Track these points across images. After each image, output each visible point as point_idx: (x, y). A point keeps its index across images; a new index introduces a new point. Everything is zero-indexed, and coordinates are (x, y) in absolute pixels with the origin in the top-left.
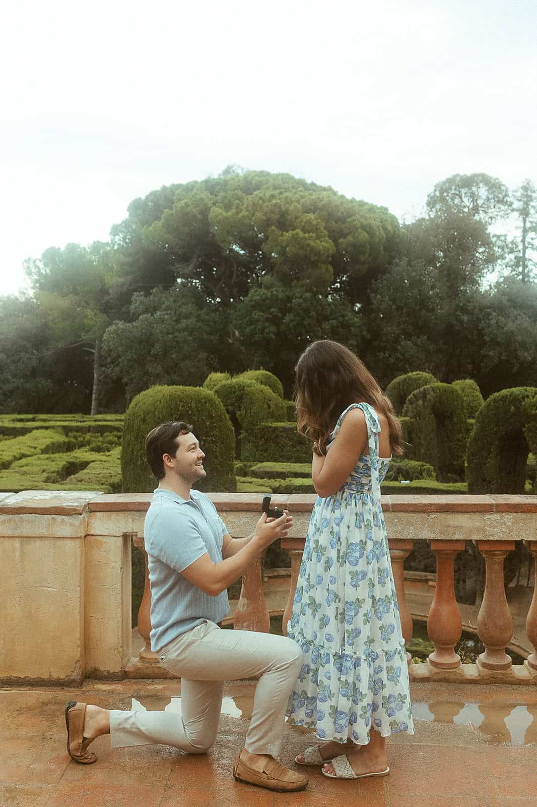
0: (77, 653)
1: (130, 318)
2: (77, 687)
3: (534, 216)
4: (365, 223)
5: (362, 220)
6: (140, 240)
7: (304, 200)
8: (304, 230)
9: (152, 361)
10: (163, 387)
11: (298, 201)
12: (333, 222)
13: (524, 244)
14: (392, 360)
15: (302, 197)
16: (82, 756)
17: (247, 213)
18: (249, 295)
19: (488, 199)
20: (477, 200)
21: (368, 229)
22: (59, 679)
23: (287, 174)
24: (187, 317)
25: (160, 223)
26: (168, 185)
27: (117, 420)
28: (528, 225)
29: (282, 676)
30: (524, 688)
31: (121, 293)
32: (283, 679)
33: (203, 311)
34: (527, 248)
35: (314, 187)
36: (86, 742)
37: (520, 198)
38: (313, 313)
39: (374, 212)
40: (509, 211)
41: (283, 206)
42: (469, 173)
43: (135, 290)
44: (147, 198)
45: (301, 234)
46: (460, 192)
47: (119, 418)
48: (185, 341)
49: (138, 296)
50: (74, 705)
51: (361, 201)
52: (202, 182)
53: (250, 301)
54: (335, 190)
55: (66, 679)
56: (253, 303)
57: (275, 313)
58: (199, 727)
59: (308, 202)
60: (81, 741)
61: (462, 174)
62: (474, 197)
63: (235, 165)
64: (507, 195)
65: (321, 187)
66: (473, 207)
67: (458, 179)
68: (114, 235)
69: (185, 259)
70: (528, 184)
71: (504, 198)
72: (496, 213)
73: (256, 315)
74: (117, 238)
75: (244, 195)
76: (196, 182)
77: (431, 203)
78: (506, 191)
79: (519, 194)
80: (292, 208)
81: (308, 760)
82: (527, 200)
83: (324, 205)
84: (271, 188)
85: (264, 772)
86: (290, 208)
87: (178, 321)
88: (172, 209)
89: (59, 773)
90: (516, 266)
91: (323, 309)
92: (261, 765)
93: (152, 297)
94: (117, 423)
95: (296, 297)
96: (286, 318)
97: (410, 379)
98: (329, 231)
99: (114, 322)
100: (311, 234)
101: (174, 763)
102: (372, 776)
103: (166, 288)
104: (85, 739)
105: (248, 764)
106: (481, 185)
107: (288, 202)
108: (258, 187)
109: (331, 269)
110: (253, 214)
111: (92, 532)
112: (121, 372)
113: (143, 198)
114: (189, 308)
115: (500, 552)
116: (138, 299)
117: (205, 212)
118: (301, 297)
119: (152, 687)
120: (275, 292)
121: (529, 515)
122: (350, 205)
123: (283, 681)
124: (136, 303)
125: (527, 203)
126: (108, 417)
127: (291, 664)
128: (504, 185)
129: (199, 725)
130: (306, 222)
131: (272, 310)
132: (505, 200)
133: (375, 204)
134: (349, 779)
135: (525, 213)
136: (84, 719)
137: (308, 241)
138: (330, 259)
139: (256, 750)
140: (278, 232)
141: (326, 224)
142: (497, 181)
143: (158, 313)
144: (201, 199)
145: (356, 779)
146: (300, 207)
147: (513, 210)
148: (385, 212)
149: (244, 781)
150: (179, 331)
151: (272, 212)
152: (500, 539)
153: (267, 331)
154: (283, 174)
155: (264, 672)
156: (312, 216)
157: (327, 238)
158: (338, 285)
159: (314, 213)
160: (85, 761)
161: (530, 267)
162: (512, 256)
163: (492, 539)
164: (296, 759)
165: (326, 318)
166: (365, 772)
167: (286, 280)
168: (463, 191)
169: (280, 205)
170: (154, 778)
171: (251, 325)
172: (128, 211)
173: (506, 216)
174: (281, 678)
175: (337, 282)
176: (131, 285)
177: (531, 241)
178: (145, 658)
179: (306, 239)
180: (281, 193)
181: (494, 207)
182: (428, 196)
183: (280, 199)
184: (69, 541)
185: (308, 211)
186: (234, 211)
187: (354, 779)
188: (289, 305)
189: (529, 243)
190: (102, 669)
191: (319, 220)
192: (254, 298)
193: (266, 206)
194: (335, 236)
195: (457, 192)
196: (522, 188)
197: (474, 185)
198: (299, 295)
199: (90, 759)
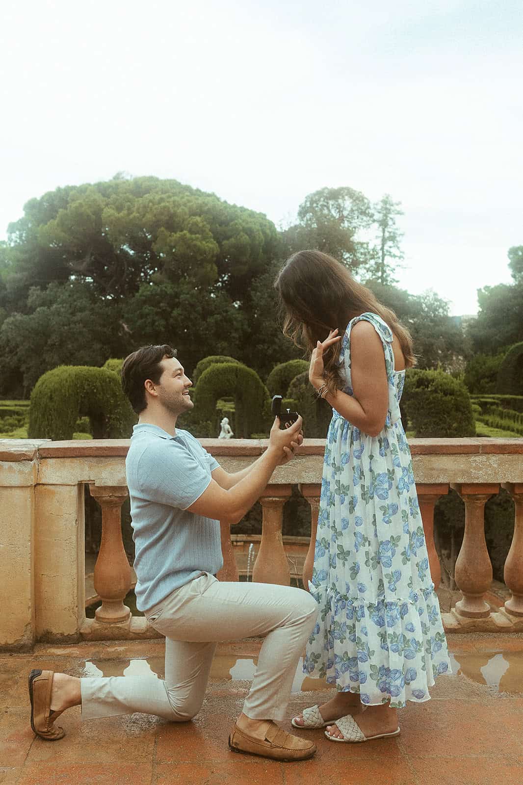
0: (28, 615)
1: (28, 310)
2: (28, 652)
3: (392, 227)
4: (246, 226)
5: (244, 224)
6: (36, 238)
7: (191, 204)
8: (191, 232)
9: (48, 350)
10: (69, 367)
11: (185, 205)
12: (217, 225)
13: (383, 252)
14: (270, 352)
15: (189, 201)
16: (49, 731)
17: (138, 214)
18: (140, 291)
19: (352, 211)
20: (342, 211)
21: (249, 232)
22: (6, 644)
23: (175, 180)
24: (82, 310)
25: (56, 222)
26: (63, 186)
27: (16, 405)
28: (387, 235)
29: (298, 631)
30: (506, 636)
31: (17, 288)
32: (298, 634)
33: (96, 305)
34: (386, 255)
35: (199, 193)
36: (54, 715)
37: (380, 211)
38: (199, 308)
39: (255, 217)
40: (370, 222)
41: (171, 209)
42: (336, 187)
43: (32, 285)
44: (43, 198)
45: (188, 235)
46: (327, 203)
47: (18, 404)
48: (80, 333)
49: (35, 290)
50: (39, 674)
51: (241, 208)
52: (95, 185)
53: (141, 296)
54: (218, 196)
55: (15, 644)
56: (143, 298)
57: (164, 308)
58: (186, 693)
59: (195, 206)
60: (47, 714)
61: (329, 187)
62: (340, 209)
63: (124, 172)
64: (369, 208)
65: (205, 193)
66: (339, 217)
67: (326, 191)
68: (11, 233)
69: (79, 257)
70: (387, 198)
71: (366, 209)
72: (360, 224)
73: (147, 309)
74: (14, 236)
75: (135, 197)
76: (90, 185)
77: (302, 213)
78: (368, 204)
79: (379, 207)
80: (179, 211)
81: (308, 722)
82: (386, 213)
83: (209, 209)
84: (160, 193)
85: (266, 740)
86: (178, 211)
87: (73, 314)
88: (66, 208)
89: (22, 753)
90: (376, 272)
91: (208, 305)
92: (262, 732)
93: (48, 292)
94: (17, 408)
95: (184, 293)
96: (174, 312)
97: (291, 366)
98: (213, 233)
99: (12, 314)
100: (197, 235)
101: (156, 734)
102: (383, 738)
103: (61, 284)
104: (52, 712)
105: (246, 731)
106: (346, 197)
107: (176, 205)
108: (147, 191)
109: (215, 268)
110: (144, 216)
111: (43, 482)
112: (19, 360)
113: (39, 198)
114: (84, 302)
115: (483, 496)
116: (34, 293)
117: (98, 212)
118: (188, 294)
119: (113, 650)
120: (164, 288)
121: (515, 457)
122: (232, 209)
123: (298, 636)
124: (33, 296)
125: (386, 215)
126: (8, 402)
127: (308, 618)
128: (366, 199)
129: (187, 691)
130: (192, 225)
131: (162, 305)
132: (367, 212)
133: (254, 210)
134: (358, 742)
135: (384, 224)
136: (52, 690)
137: (194, 242)
138: (215, 259)
139: (257, 715)
140: (167, 233)
141: (211, 226)
142: (360, 194)
143: (55, 306)
144: (95, 200)
145: (366, 741)
146: (187, 210)
147: (374, 221)
148: (263, 217)
149: (242, 751)
150: (75, 323)
151: (162, 214)
152: (485, 482)
153: (157, 324)
154: (171, 180)
155: (277, 627)
156: (198, 219)
157: (212, 240)
158: (220, 284)
159: (200, 216)
160: (52, 737)
161: (388, 272)
162: (372, 262)
163: (477, 482)
164: (293, 722)
165: (212, 313)
166: (376, 733)
167: (174, 278)
168: (331, 202)
169: (169, 208)
170: (136, 753)
171: (142, 319)
172: (24, 210)
173: (368, 226)
174: (295, 634)
175: (220, 282)
176: (27, 280)
177: (389, 249)
178: (103, 618)
179: (192, 240)
180: (169, 197)
181: (358, 218)
182: (300, 206)
183: (168, 202)
184: (18, 492)
185: (195, 214)
186: (125, 212)
187: (363, 742)
188: (177, 300)
189: (387, 251)
190: (55, 631)
191: (205, 223)
192: (145, 294)
193: (156, 209)
194: (219, 238)
195: (326, 204)
196: (382, 201)
197: (340, 197)
198: (188, 291)
199: (58, 734)
